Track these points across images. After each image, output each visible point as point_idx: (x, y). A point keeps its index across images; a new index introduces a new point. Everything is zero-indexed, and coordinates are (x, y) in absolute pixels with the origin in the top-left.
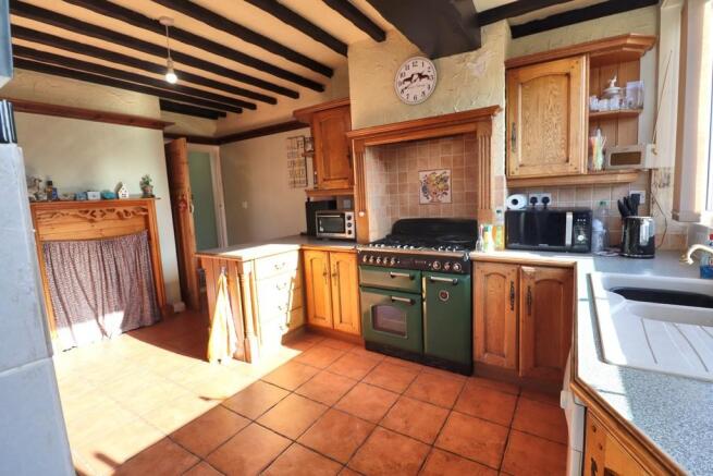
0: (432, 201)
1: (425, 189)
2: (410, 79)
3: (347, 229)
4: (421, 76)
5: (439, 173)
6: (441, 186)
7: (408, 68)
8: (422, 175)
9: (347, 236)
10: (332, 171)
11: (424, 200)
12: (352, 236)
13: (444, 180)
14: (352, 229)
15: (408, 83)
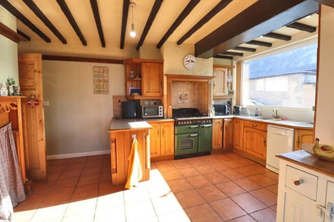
0: (183, 102)
1: (180, 98)
2: (189, 61)
3: (160, 113)
4: (192, 61)
5: (185, 93)
6: (186, 97)
7: (188, 57)
8: (179, 93)
9: (160, 116)
10: (151, 89)
11: (180, 102)
12: (162, 116)
13: (187, 95)
14: (162, 113)
15: (188, 62)
